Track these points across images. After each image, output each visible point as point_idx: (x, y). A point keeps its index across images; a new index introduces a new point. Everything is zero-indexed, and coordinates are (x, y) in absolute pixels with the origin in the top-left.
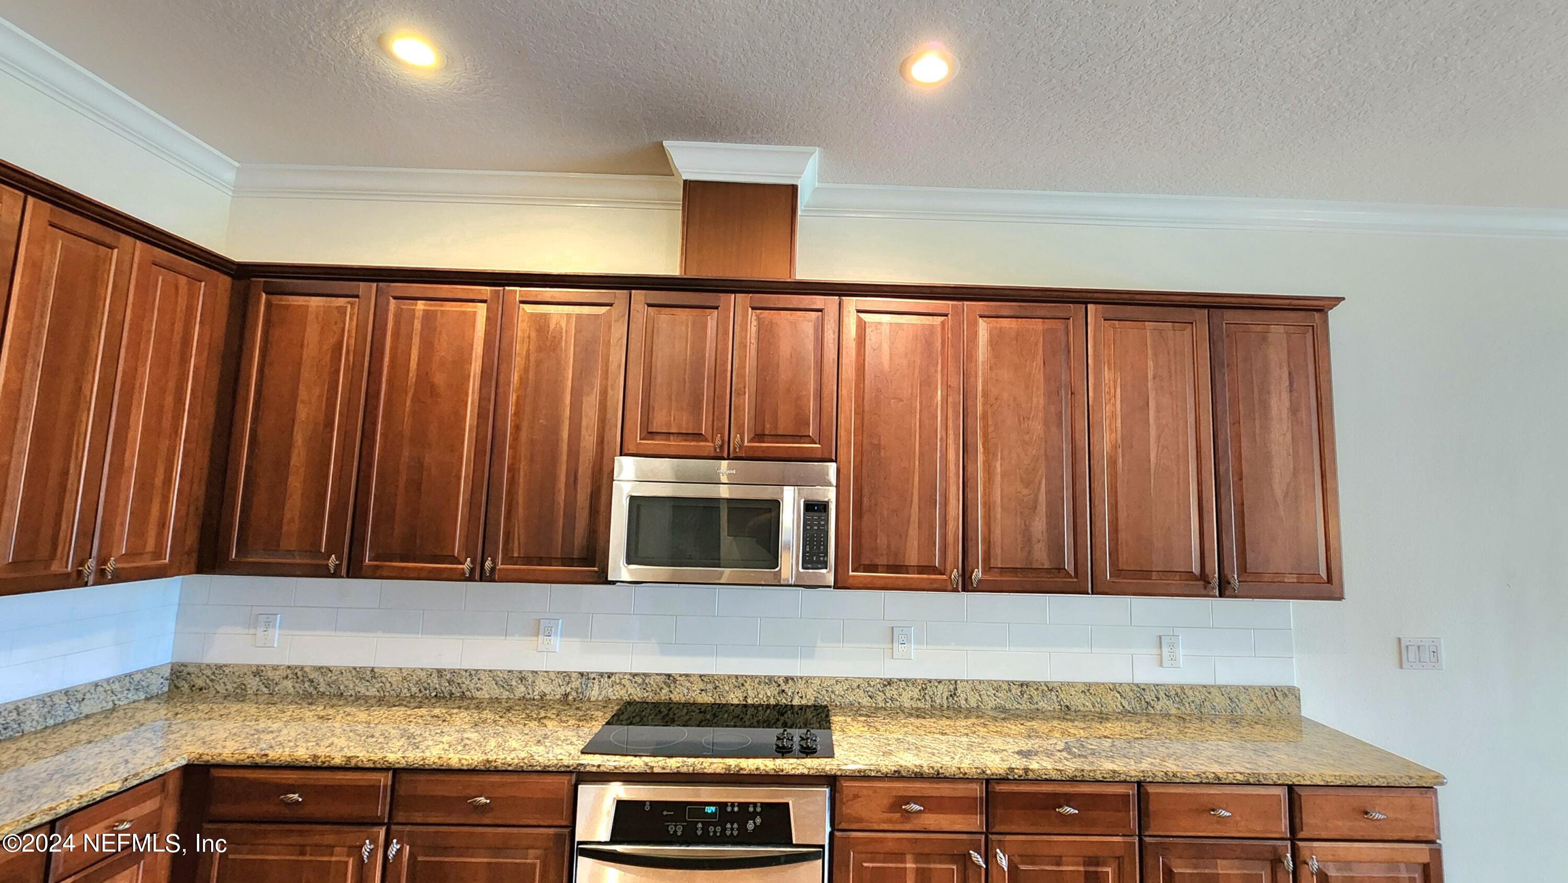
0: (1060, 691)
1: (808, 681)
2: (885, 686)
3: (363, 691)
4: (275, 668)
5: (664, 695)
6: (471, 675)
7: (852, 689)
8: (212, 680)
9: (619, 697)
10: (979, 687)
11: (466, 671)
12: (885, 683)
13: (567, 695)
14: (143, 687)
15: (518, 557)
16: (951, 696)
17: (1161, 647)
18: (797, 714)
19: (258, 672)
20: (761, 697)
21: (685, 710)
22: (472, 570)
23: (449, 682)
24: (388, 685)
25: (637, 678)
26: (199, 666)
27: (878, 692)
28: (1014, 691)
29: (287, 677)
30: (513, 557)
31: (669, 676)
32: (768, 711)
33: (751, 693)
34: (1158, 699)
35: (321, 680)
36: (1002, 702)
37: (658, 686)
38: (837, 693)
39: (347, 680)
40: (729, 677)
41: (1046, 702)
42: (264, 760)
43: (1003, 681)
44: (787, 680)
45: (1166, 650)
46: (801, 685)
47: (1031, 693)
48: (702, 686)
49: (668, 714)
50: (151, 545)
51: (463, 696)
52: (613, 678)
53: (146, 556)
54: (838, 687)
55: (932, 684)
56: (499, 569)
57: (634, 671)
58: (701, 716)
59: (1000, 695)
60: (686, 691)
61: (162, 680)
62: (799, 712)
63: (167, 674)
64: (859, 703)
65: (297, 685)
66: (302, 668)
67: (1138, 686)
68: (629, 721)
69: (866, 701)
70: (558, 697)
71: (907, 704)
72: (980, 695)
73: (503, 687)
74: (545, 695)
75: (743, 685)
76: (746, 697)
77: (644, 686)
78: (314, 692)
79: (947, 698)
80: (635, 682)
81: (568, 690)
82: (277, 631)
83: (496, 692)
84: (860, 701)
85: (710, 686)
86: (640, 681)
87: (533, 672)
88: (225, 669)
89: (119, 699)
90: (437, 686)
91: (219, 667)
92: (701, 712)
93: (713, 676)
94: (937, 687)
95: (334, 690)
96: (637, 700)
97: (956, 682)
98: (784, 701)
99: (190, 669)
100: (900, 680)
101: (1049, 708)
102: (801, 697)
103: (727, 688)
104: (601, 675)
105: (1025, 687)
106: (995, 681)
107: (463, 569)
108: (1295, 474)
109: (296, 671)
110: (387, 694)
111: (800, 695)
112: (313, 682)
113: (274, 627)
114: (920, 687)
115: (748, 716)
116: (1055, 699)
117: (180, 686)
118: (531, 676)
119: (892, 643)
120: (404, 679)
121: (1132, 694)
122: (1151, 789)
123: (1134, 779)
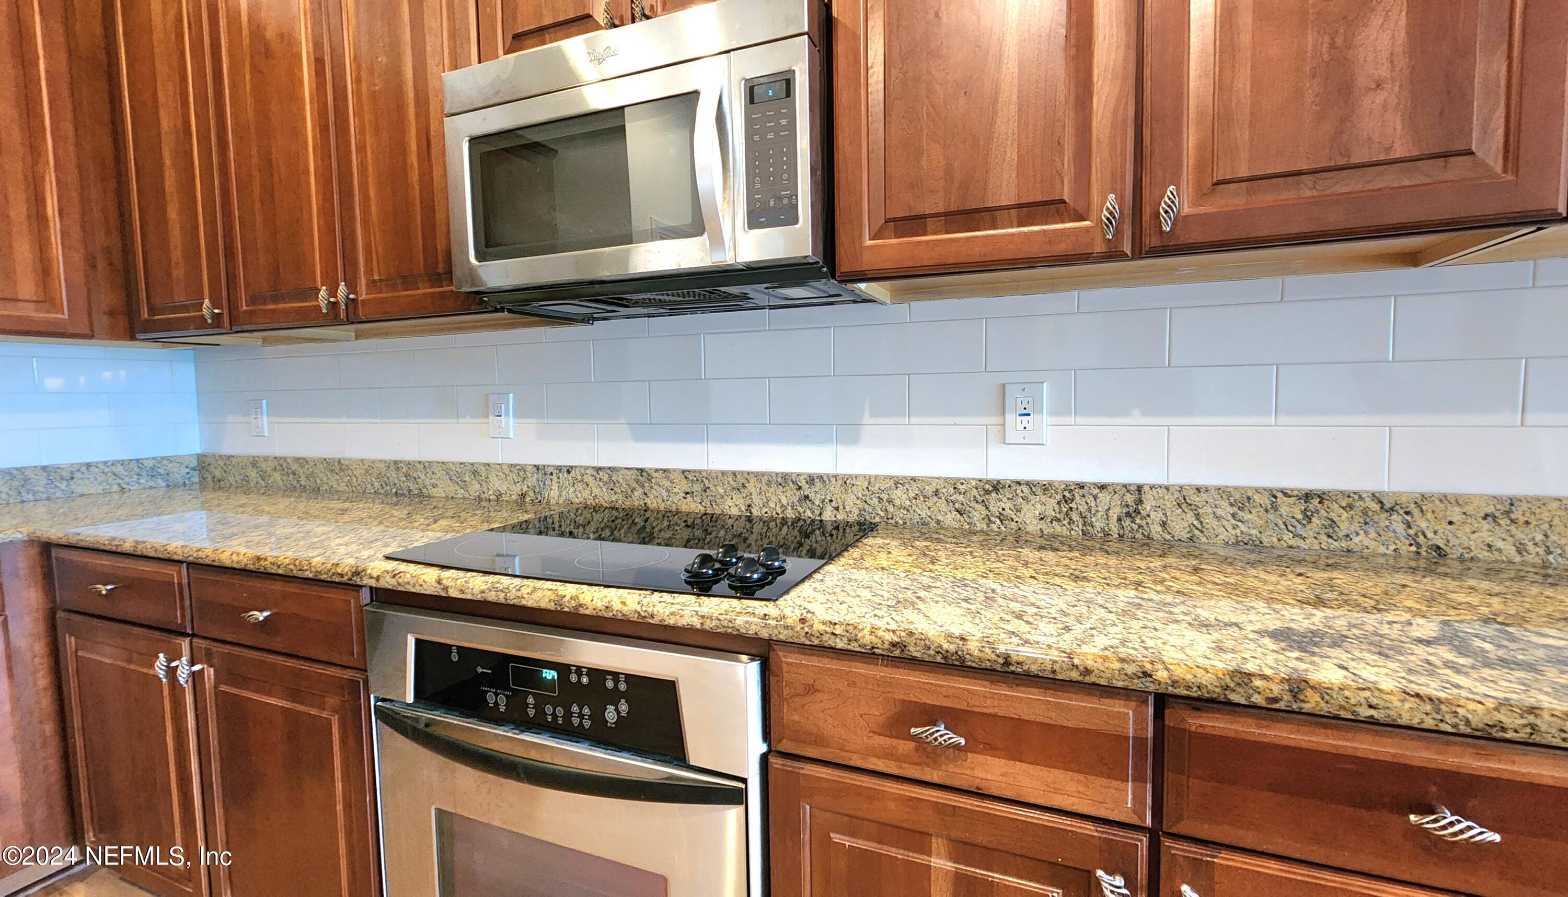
0: (1416, 512)
1: (846, 481)
2: (987, 492)
3: (335, 483)
4: (266, 459)
5: (637, 499)
6: (424, 467)
7: (925, 497)
8: (225, 471)
9: (581, 499)
10: (1196, 499)
11: (420, 462)
12: (987, 487)
13: (523, 496)
14: (161, 475)
15: (380, 280)
16: (1128, 514)
18: (831, 535)
19: (254, 462)
20: (773, 505)
21: (666, 523)
23: (406, 476)
24: (354, 479)
25: (601, 473)
26: (214, 456)
27: (973, 504)
28: (1284, 510)
29: (275, 469)
31: (642, 470)
32: (785, 529)
33: (757, 500)
35: (301, 472)
36: (1254, 532)
37: (629, 485)
38: (897, 502)
39: (321, 472)
40: (724, 473)
41: (1373, 535)
43: (1257, 490)
44: (811, 480)
46: (835, 488)
47: (1333, 516)
48: (685, 486)
49: (644, 527)
50: (28, 291)
51: (421, 495)
52: (573, 474)
53: (23, 303)
54: (899, 492)
55: (1084, 491)
57: (601, 464)
58: (687, 533)
59: (1247, 516)
60: (665, 494)
61: (188, 469)
62: (834, 532)
63: (194, 463)
64: (938, 522)
65: (284, 478)
66: (285, 459)
68: (597, 535)
69: (950, 519)
70: (514, 497)
71: (1033, 526)
72: (1197, 516)
73: (458, 483)
74: (501, 493)
75: (744, 486)
76: (749, 506)
77: (611, 485)
78: (298, 486)
79: (1119, 520)
80: (600, 480)
81: (525, 489)
82: (265, 418)
83: (452, 489)
84: (940, 518)
85: (697, 487)
86: (606, 478)
87: (485, 464)
88: (232, 459)
90: (396, 480)
91: (229, 457)
92: (687, 526)
93: (700, 472)
94: (1095, 497)
95: (312, 483)
96: (605, 504)
97: (1139, 488)
98: (809, 513)
99: (210, 459)
100: (1019, 483)
101: (1382, 549)
102: (837, 509)
103: (722, 491)
104: (559, 469)
105: (1316, 501)
106: (1236, 488)
109: (281, 462)
110: (354, 489)
111: (834, 504)
112: (295, 474)
113: (262, 413)
114: (1059, 497)
115: (754, 536)
116: (1400, 528)
117: (205, 476)
118: (484, 469)
119: (1004, 413)
120: (367, 471)
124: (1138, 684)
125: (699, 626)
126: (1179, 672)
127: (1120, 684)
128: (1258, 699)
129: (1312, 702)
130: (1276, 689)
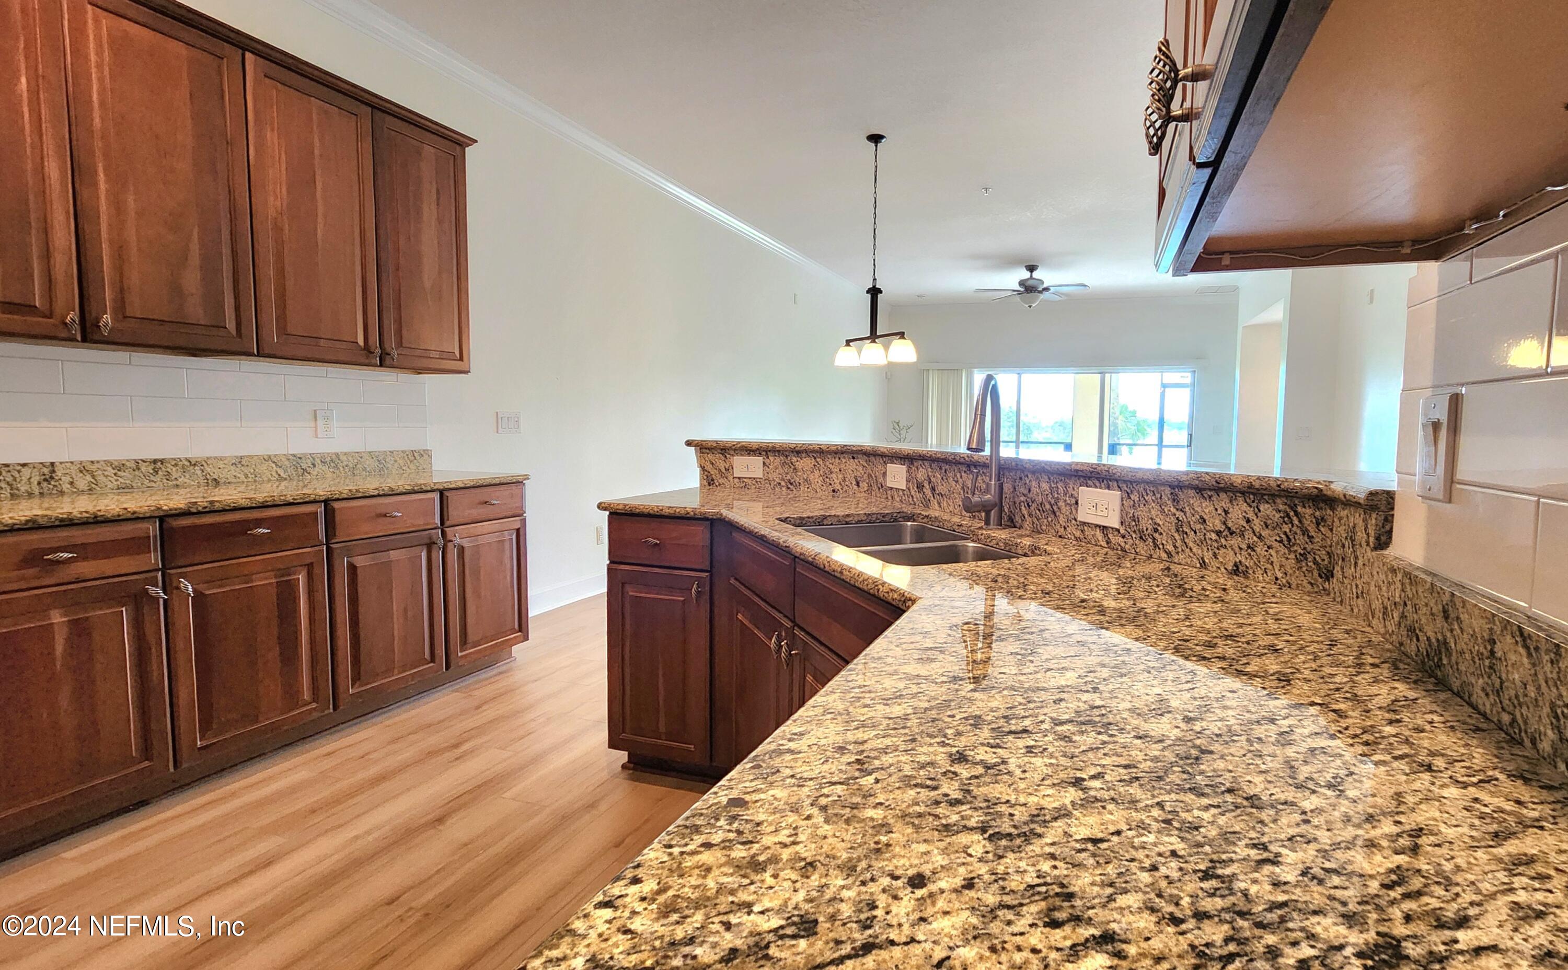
0: (205, 465)
10: (91, 468)
16: (45, 480)
17: (316, 420)
28: (143, 469)
34: (314, 466)
41: (188, 476)
43: (128, 461)
45: (320, 422)
47: (168, 470)
59: (123, 474)
67: (294, 456)
72: (93, 477)
79: (39, 484)
94: (19, 472)
97: (52, 464)
101: (194, 483)
105: (159, 464)
106: (116, 461)
108: (440, 273)
116: (199, 472)
121: (287, 463)
122: (336, 505)
123: (322, 498)
124: (154, 514)
126: (171, 506)
127: (148, 515)
128: (200, 508)
130: (206, 504)
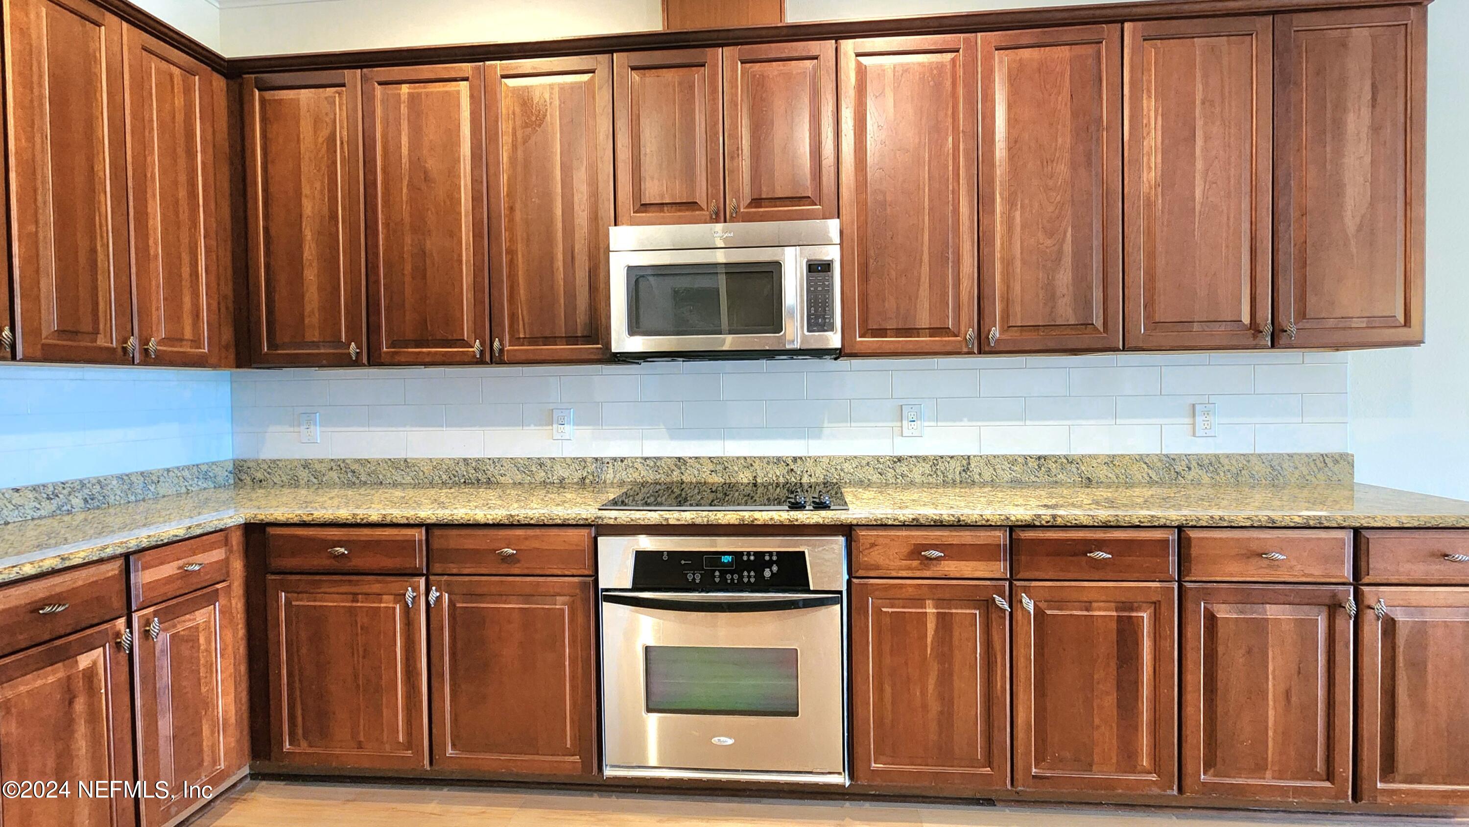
0: (1080, 463)
1: (816, 460)
2: (895, 462)
3: (399, 479)
4: (321, 461)
5: (676, 476)
6: (494, 462)
7: (861, 466)
8: (269, 473)
9: (632, 479)
10: (993, 461)
11: (489, 459)
12: (895, 459)
13: (584, 479)
14: (211, 478)
15: (524, 338)
16: (964, 470)
17: (1194, 416)
18: (807, 491)
19: (306, 465)
20: (771, 476)
21: (696, 491)
22: (482, 352)
23: (475, 470)
24: (421, 474)
25: (648, 461)
26: (256, 461)
27: (888, 469)
28: (1030, 464)
29: (332, 469)
30: (519, 338)
31: (679, 459)
32: (778, 489)
33: (760, 474)
34: (1189, 468)
35: (362, 471)
36: (1018, 476)
37: (669, 468)
38: (846, 470)
39: (384, 470)
40: (738, 458)
41: (1065, 474)
42: (310, 518)
43: (1019, 456)
44: (795, 459)
45: (1199, 419)
46: (809, 464)
47: (1050, 466)
48: (711, 467)
49: (681, 495)
50: (188, 334)
51: (488, 482)
52: (625, 462)
53: (184, 343)
54: (847, 465)
55: (944, 460)
56: (507, 350)
57: (645, 455)
58: (712, 496)
59: (1015, 468)
60: (696, 472)
61: (227, 473)
62: (809, 489)
63: (231, 468)
64: (869, 480)
65: (341, 476)
66: (344, 461)
67: (1167, 456)
68: (644, 501)
69: (875, 478)
70: (575, 480)
71: (918, 479)
72: (995, 469)
73: (525, 472)
74: (564, 479)
75: (752, 465)
76: (755, 477)
77: (656, 468)
78: (357, 482)
79: (960, 473)
80: (647, 465)
81: (585, 474)
82: (318, 428)
83: (519, 477)
84: (870, 478)
85: (720, 468)
86: (652, 464)
87: (550, 459)
88: (278, 463)
89: (191, 485)
90: (465, 474)
91: (274, 461)
92: (712, 492)
93: (722, 458)
94: (949, 462)
95: (373, 478)
96: (650, 481)
97: (969, 457)
98: (793, 479)
99: (251, 465)
100: (911, 457)
101: (1069, 480)
102: (811, 476)
103: (736, 469)
104: (615, 459)
105: (1043, 460)
106: (1011, 456)
107: (474, 352)
108: (1372, 205)
109: (339, 463)
110: (421, 482)
111: (808, 473)
112: (354, 472)
113: (315, 425)
114: (931, 463)
115: (758, 495)
116: (1075, 470)
117: (243, 478)
118: (549, 461)
119: (902, 420)
120: (434, 467)
121: (1159, 464)
122: (1193, 534)
123: (1176, 524)
124: (1005, 523)
125: (821, 523)
126: (1019, 517)
127: (999, 524)
129: (1059, 521)
130: (1049, 518)
